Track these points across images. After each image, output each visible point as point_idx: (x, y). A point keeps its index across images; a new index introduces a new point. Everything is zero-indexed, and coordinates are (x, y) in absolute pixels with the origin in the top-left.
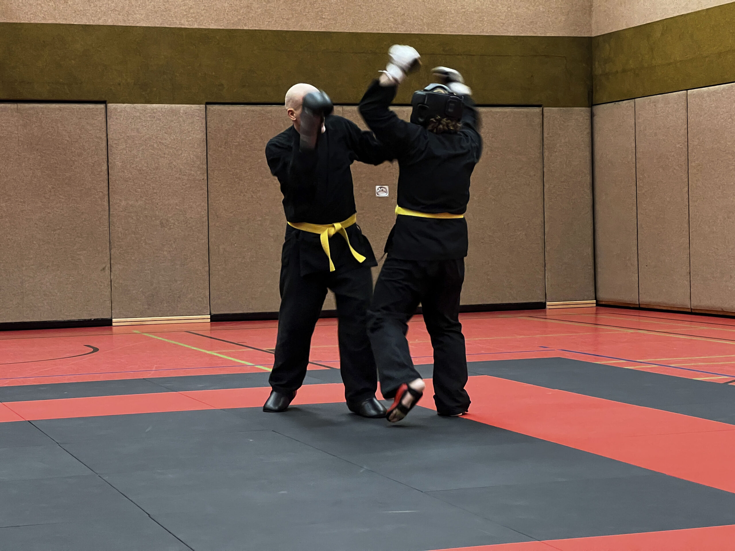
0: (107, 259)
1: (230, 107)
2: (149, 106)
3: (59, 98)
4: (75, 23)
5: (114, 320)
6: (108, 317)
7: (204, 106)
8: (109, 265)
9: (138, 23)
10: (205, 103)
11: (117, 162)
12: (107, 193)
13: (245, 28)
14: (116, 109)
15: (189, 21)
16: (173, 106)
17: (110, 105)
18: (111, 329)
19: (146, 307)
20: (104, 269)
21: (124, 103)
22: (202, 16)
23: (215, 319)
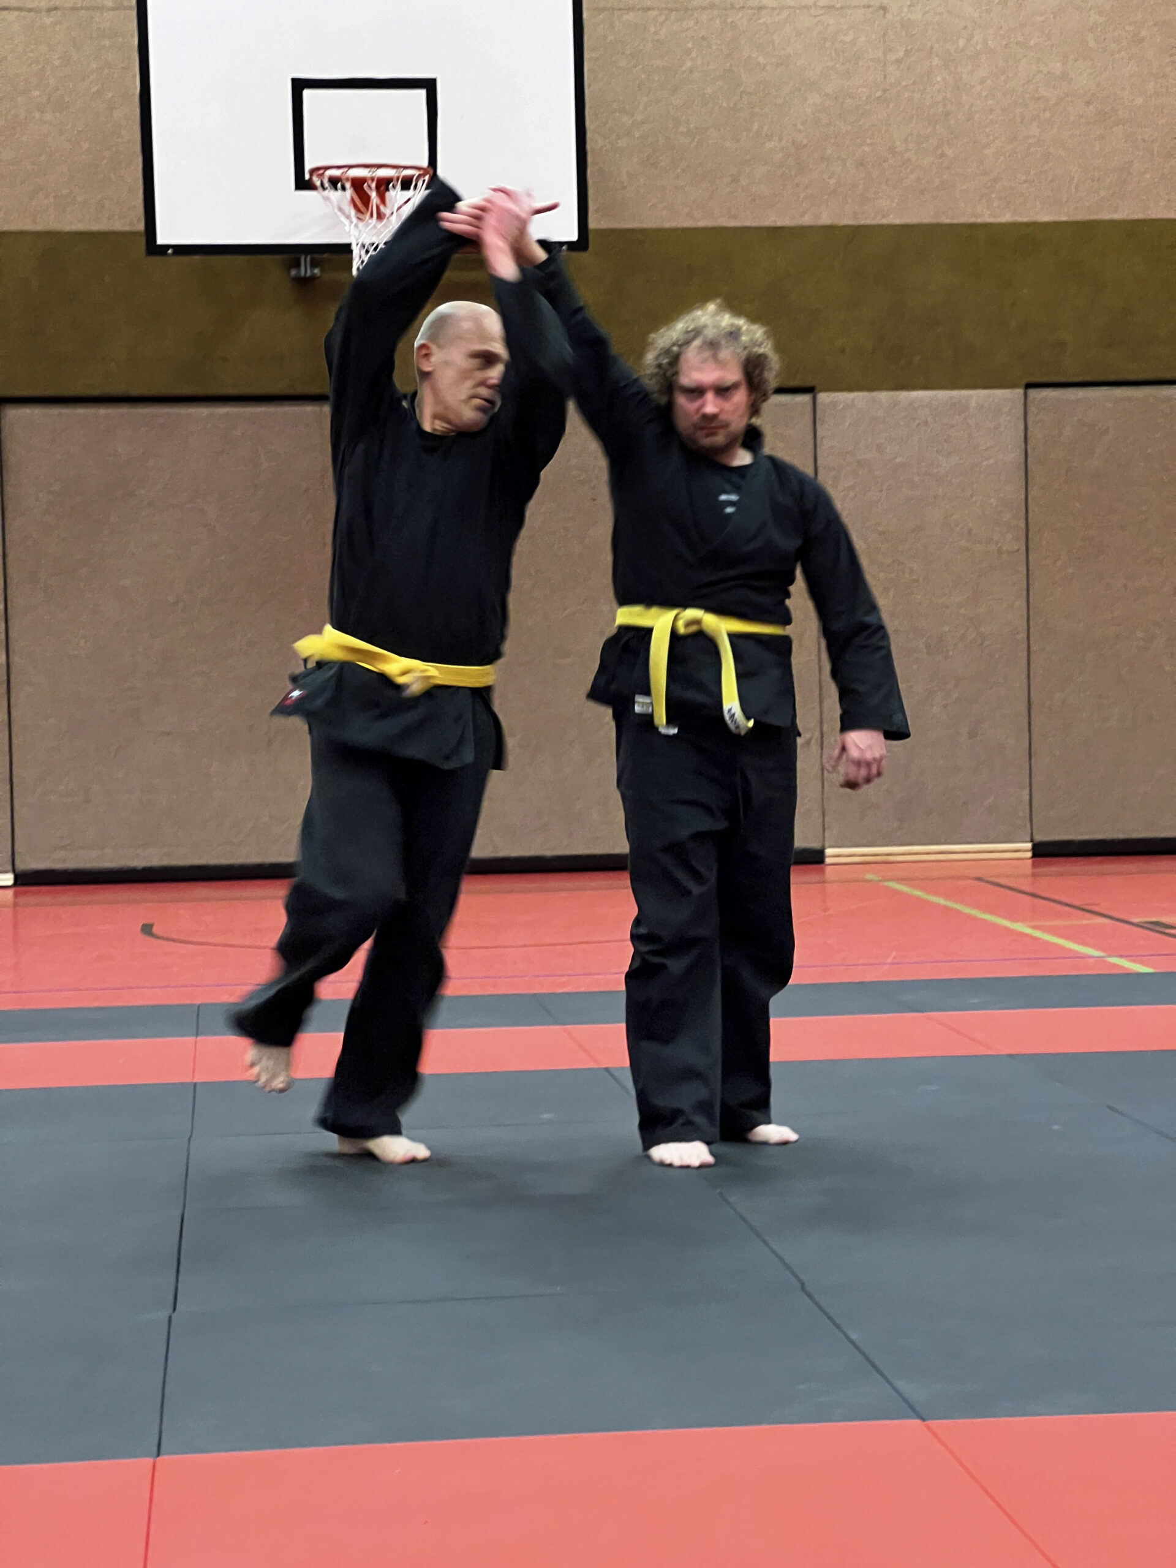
0: (814, 723)
1: (1079, 392)
2: (904, 396)
4: (753, 225)
5: (829, 851)
6: (815, 845)
7: (1020, 392)
8: (817, 734)
10: (1024, 386)
14: (834, 404)
15: (993, 209)
16: (956, 391)
17: (821, 396)
18: (823, 871)
19: (895, 824)
20: (808, 742)
21: (850, 389)
22: (1022, 195)
23: (1043, 851)
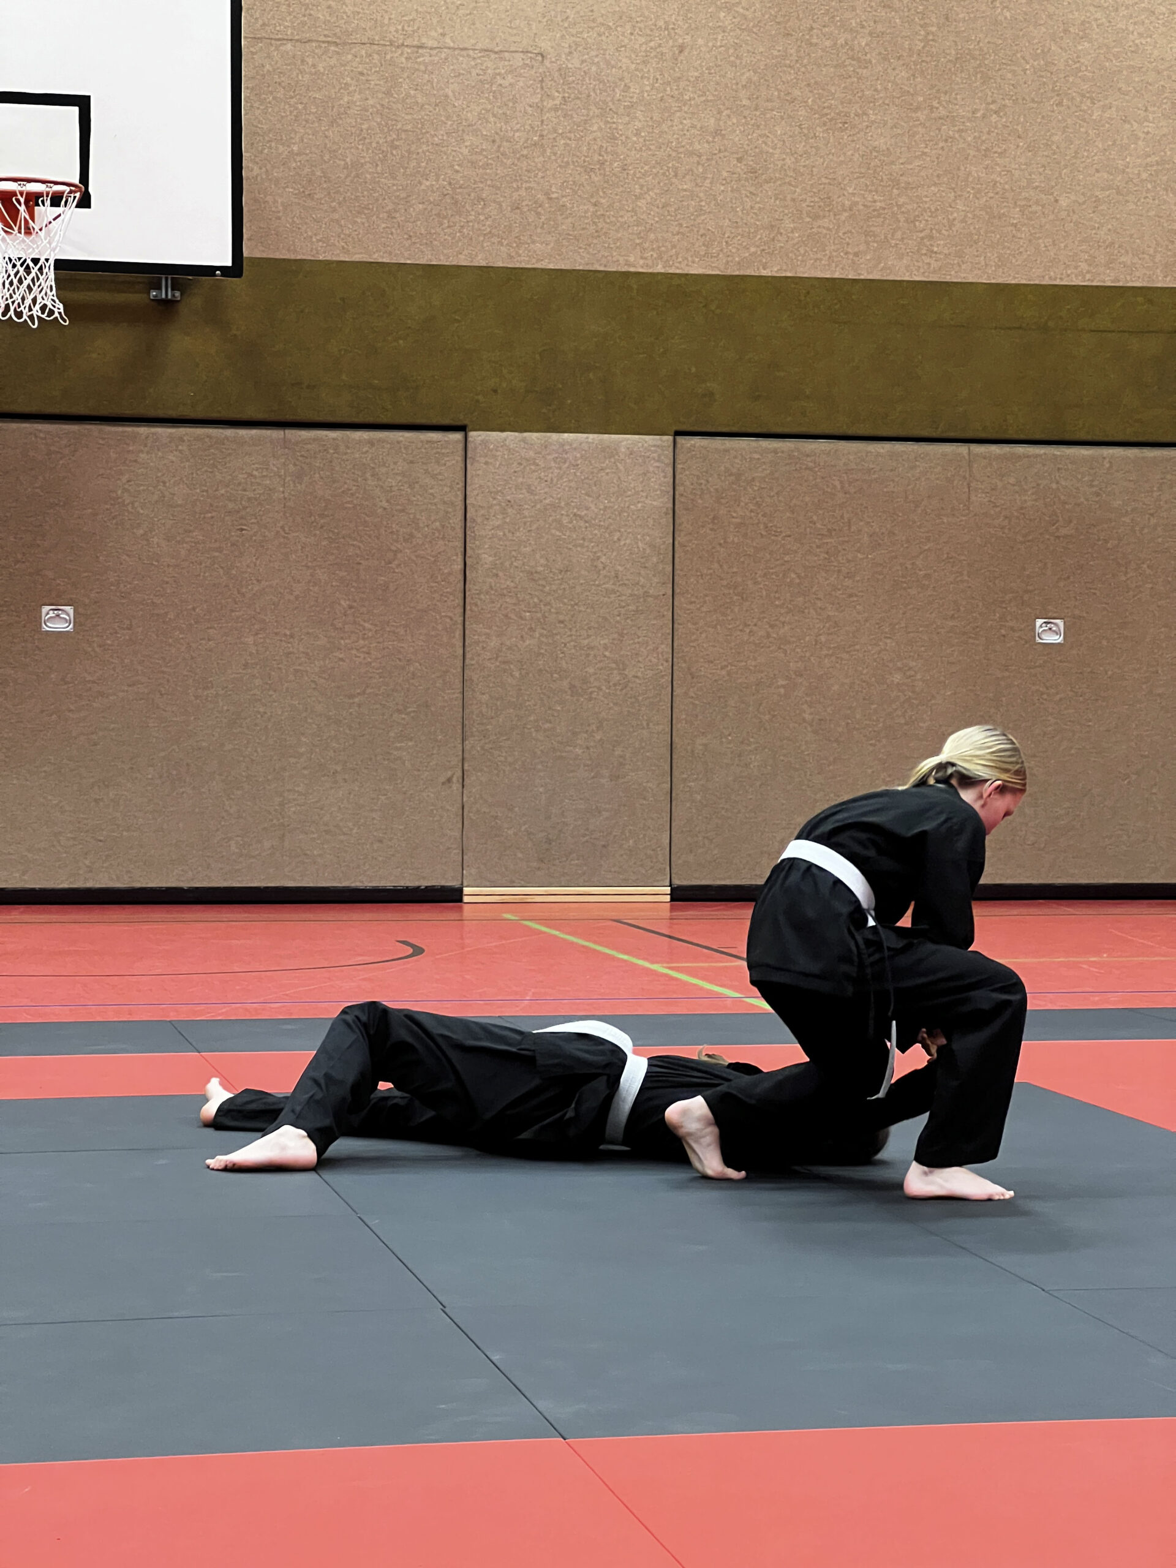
0: (456, 760)
1: (726, 442)
2: (554, 436)
3: (370, 419)
4: (409, 262)
5: (466, 890)
6: (455, 884)
7: (669, 439)
8: (460, 773)
9: (538, 261)
10: (673, 433)
11: (484, 555)
12: (460, 620)
13: (764, 273)
14: (485, 443)
15: (646, 258)
16: (606, 436)
17: (472, 434)
18: (461, 908)
19: (535, 864)
20: (449, 780)
21: (502, 430)
22: (674, 247)
23: (682, 895)
